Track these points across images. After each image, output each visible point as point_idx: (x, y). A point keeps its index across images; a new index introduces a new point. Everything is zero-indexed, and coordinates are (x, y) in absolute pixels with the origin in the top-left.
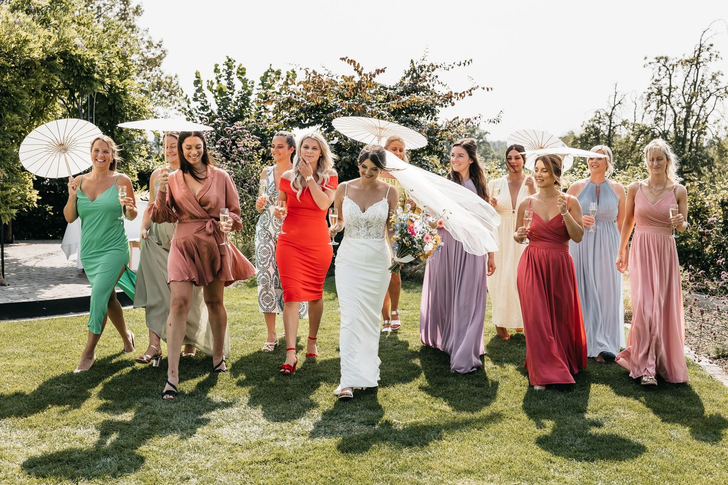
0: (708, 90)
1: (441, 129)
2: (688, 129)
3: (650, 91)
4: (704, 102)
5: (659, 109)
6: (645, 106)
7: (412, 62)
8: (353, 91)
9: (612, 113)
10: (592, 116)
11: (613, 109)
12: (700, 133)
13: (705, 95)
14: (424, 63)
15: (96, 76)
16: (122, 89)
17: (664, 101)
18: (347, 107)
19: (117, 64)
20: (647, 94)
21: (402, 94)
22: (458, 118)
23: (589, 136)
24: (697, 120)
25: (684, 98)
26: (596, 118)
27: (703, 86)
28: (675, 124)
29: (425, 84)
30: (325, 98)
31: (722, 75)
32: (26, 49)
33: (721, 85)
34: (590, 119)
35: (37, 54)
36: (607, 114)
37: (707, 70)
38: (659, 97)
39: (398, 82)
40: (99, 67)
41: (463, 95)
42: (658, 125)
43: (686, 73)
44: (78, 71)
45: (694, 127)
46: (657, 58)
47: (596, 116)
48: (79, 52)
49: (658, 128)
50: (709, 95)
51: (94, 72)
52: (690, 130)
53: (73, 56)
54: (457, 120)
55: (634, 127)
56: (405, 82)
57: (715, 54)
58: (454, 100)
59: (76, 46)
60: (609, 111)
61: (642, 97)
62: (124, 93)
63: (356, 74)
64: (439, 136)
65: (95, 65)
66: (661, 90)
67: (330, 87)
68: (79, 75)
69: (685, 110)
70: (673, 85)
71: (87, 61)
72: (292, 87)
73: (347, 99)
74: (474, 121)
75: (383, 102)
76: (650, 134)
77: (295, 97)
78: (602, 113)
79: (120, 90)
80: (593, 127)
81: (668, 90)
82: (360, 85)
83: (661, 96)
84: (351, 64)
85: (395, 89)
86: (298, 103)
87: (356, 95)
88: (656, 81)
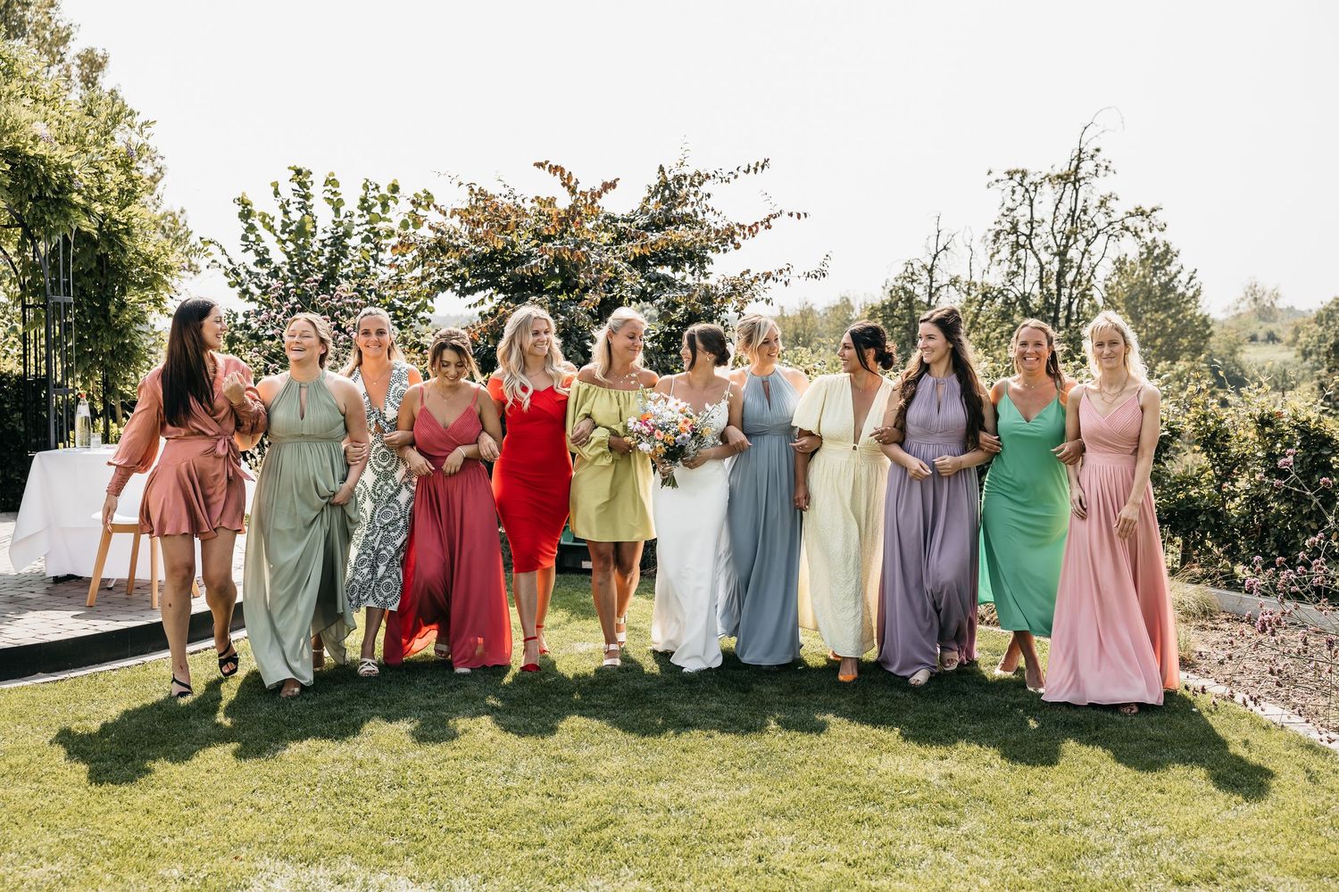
0: (1095, 225)
1: (720, 292)
2: (1063, 291)
3: (998, 227)
4: (1088, 245)
5: (1015, 258)
6: (990, 252)
7: (661, 169)
8: (561, 224)
9: (932, 265)
10: (900, 270)
11: (934, 259)
12: (1083, 295)
14: (684, 170)
15: (76, 198)
16: (123, 224)
17: (1022, 243)
18: (552, 254)
19: (114, 178)
20: (994, 232)
21: (647, 228)
22: (748, 271)
23: (896, 303)
24: (1077, 273)
26: (907, 274)
27: (1085, 218)
28: (1041, 282)
29: (688, 210)
30: (509, 238)
31: (1117, 199)
33: (1115, 217)
34: (897, 275)
36: (924, 267)
37: (1091, 191)
38: (1013, 238)
39: (637, 207)
40: (81, 180)
41: (754, 229)
42: (1013, 284)
43: (1058, 196)
44: (40, 188)
45: (1072, 287)
46: (1008, 173)
47: (905, 270)
48: (40, 149)
49: (1013, 289)
50: (1095, 233)
51: (71, 192)
52: (1065, 291)
53: (28, 157)
54: (747, 276)
55: (969, 289)
56: (650, 207)
57: (1104, 164)
58: (738, 239)
59: (34, 138)
60: (928, 262)
61: (985, 238)
62: (128, 232)
63: (563, 193)
64: (716, 305)
65: (74, 176)
66: (1017, 224)
67: (513, 218)
68: (41, 197)
69: (1057, 258)
70: (1037, 217)
71: (57, 168)
72: (433, 217)
73: (548, 239)
74: (779, 277)
75: (612, 245)
76: (1000, 299)
77: (450, 237)
79: (121, 227)
81: (1029, 225)
82: (573, 213)
83: (1016, 237)
84: (555, 174)
85: (633, 221)
86: (457, 248)
87: (566, 231)
88: (1007, 210)
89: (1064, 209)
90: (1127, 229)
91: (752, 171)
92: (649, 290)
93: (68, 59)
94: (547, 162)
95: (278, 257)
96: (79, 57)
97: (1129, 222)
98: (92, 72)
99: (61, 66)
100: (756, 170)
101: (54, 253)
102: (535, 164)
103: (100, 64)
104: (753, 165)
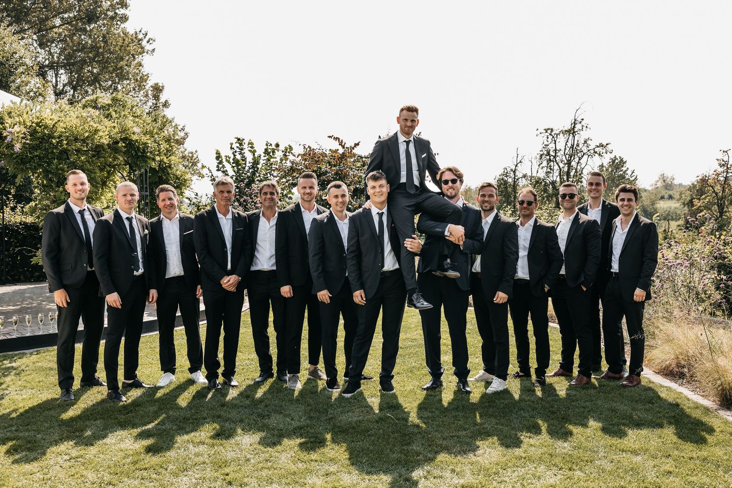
3: (542, 153)
4: (580, 160)
5: (549, 166)
6: (538, 163)
8: (339, 160)
9: (515, 169)
10: (501, 171)
11: (516, 166)
12: (578, 181)
13: (580, 155)
15: (149, 155)
17: (552, 159)
19: (164, 146)
20: (540, 155)
24: (575, 172)
25: (566, 157)
27: (578, 148)
28: (560, 176)
30: (319, 166)
31: (591, 140)
32: (96, 137)
33: (591, 147)
34: (500, 174)
35: (105, 140)
36: (512, 170)
37: (580, 137)
38: (548, 157)
40: (151, 148)
42: (548, 177)
43: (566, 139)
44: (136, 151)
45: (573, 177)
46: (545, 130)
47: (504, 172)
48: (136, 137)
49: (549, 179)
50: (583, 154)
51: (148, 152)
53: (132, 140)
55: (531, 179)
57: (585, 125)
59: (134, 133)
60: (513, 168)
61: (536, 157)
62: (170, 167)
63: (340, 148)
65: (148, 146)
66: (549, 152)
67: (321, 158)
69: (567, 165)
70: (558, 148)
71: (142, 144)
73: (335, 166)
76: (543, 183)
77: (296, 166)
78: (509, 169)
79: (167, 165)
80: (503, 179)
81: (554, 152)
82: (343, 156)
84: (336, 141)
87: (341, 162)
88: (545, 145)
89: (569, 145)
90: (596, 152)
94: (333, 136)
97: (597, 150)
101: (141, 175)
102: (328, 137)
103: (161, 89)
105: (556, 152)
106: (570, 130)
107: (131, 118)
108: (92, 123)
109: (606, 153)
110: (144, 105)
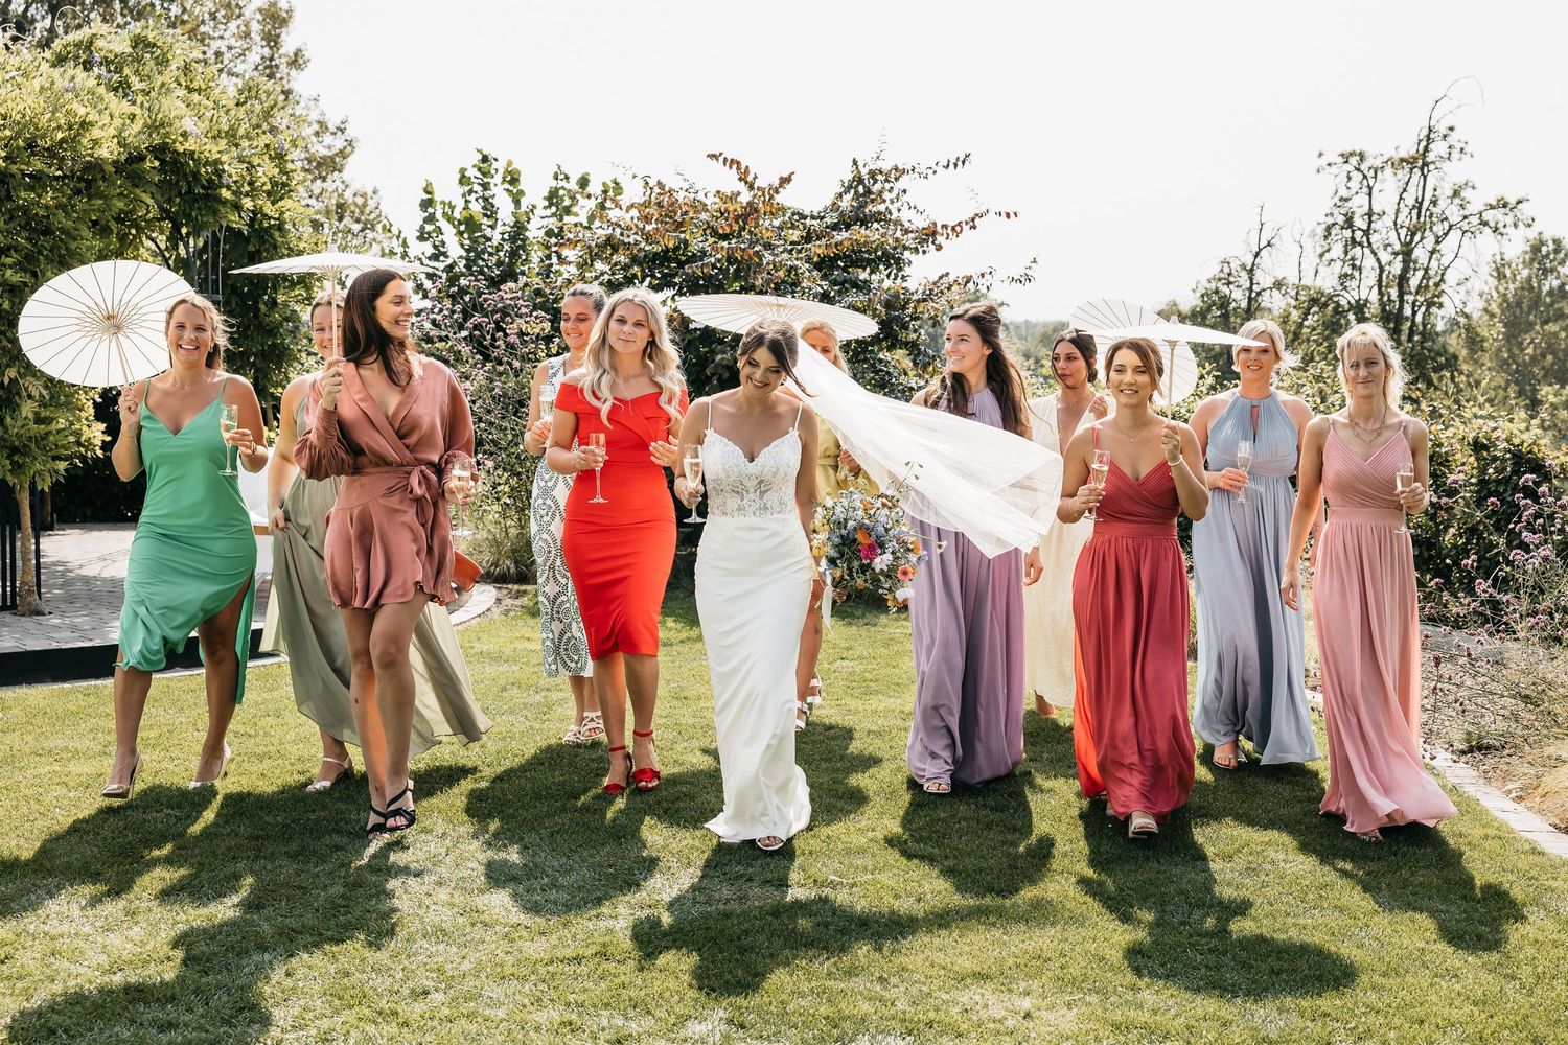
0: (1446, 219)
1: (915, 297)
2: (1406, 297)
3: (1330, 220)
4: (1438, 242)
5: (1349, 257)
6: (1320, 250)
7: (855, 162)
8: (737, 222)
9: (1253, 265)
10: (1214, 269)
11: (1256, 257)
12: (1430, 304)
13: (1439, 229)
14: (880, 165)
15: (225, 194)
16: (275, 219)
17: (1358, 240)
18: (726, 254)
19: (266, 170)
20: (1324, 226)
21: (835, 227)
22: (947, 274)
23: (1209, 310)
24: (1423, 277)
25: (1398, 234)
26: (1222, 275)
27: (1434, 210)
28: (1380, 287)
29: (882, 208)
30: (682, 236)
31: (1474, 188)
32: (84, 141)
33: (1471, 209)
34: (1211, 276)
35: (108, 151)
36: (1243, 267)
37: (1442, 178)
38: (1347, 233)
39: (829, 203)
40: (230, 176)
41: (958, 229)
42: (1345, 289)
43: (1402, 184)
44: (189, 183)
45: (1417, 293)
46: (1343, 155)
47: (1222, 270)
48: (191, 145)
49: (1346, 294)
50: (1447, 228)
51: (221, 186)
52: (1409, 298)
53: (178, 153)
54: (945, 280)
55: (1297, 293)
56: (841, 204)
57: (1459, 146)
58: (940, 239)
59: (185, 135)
60: (1249, 261)
61: (1313, 234)
62: (280, 228)
63: (742, 187)
64: (910, 311)
65: (223, 171)
66: (1352, 218)
67: (691, 215)
68: (190, 192)
70: (1376, 209)
71: (207, 163)
72: (614, 214)
73: (725, 237)
74: (981, 281)
75: (798, 244)
76: (1330, 307)
77: (622, 234)
78: (1235, 265)
79: (272, 222)
80: (1217, 292)
81: (1366, 217)
82: (751, 210)
83: (1352, 231)
84: (731, 167)
85: (822, 218)
86: (628, 246)
87: (744, 229)
88: (1341, 199)
89: (1410, 199)
90: (1485, 224)
91: (952, 166)
92: (832, 294)
93: (247, 12)
94: (721, 154)
95: (455, 250)
96: (260, 11)
97: (1488, 216)
98: (275, 28)
99: (239, 21)
100: (956, 165)
101: (203, 248)
102: (708, 156)
103: (284, 19)
104: (953, 160)
105: (1370, 218)
106: (1415, 159)
107: (182, 92)
108: (75, 105)
109: (1516, 225)
110: (239, 61)
